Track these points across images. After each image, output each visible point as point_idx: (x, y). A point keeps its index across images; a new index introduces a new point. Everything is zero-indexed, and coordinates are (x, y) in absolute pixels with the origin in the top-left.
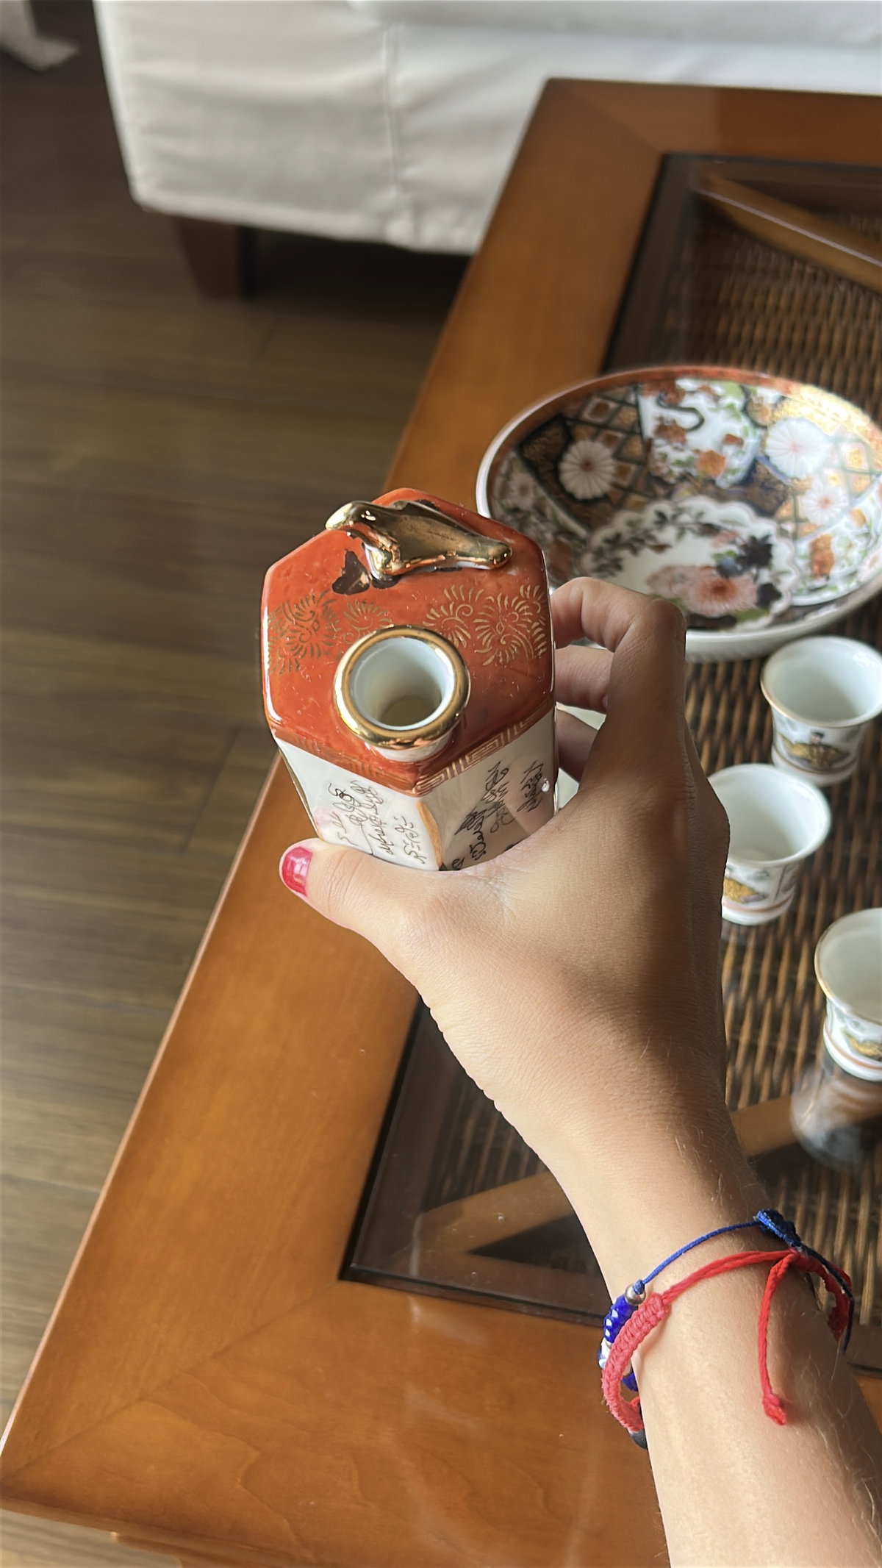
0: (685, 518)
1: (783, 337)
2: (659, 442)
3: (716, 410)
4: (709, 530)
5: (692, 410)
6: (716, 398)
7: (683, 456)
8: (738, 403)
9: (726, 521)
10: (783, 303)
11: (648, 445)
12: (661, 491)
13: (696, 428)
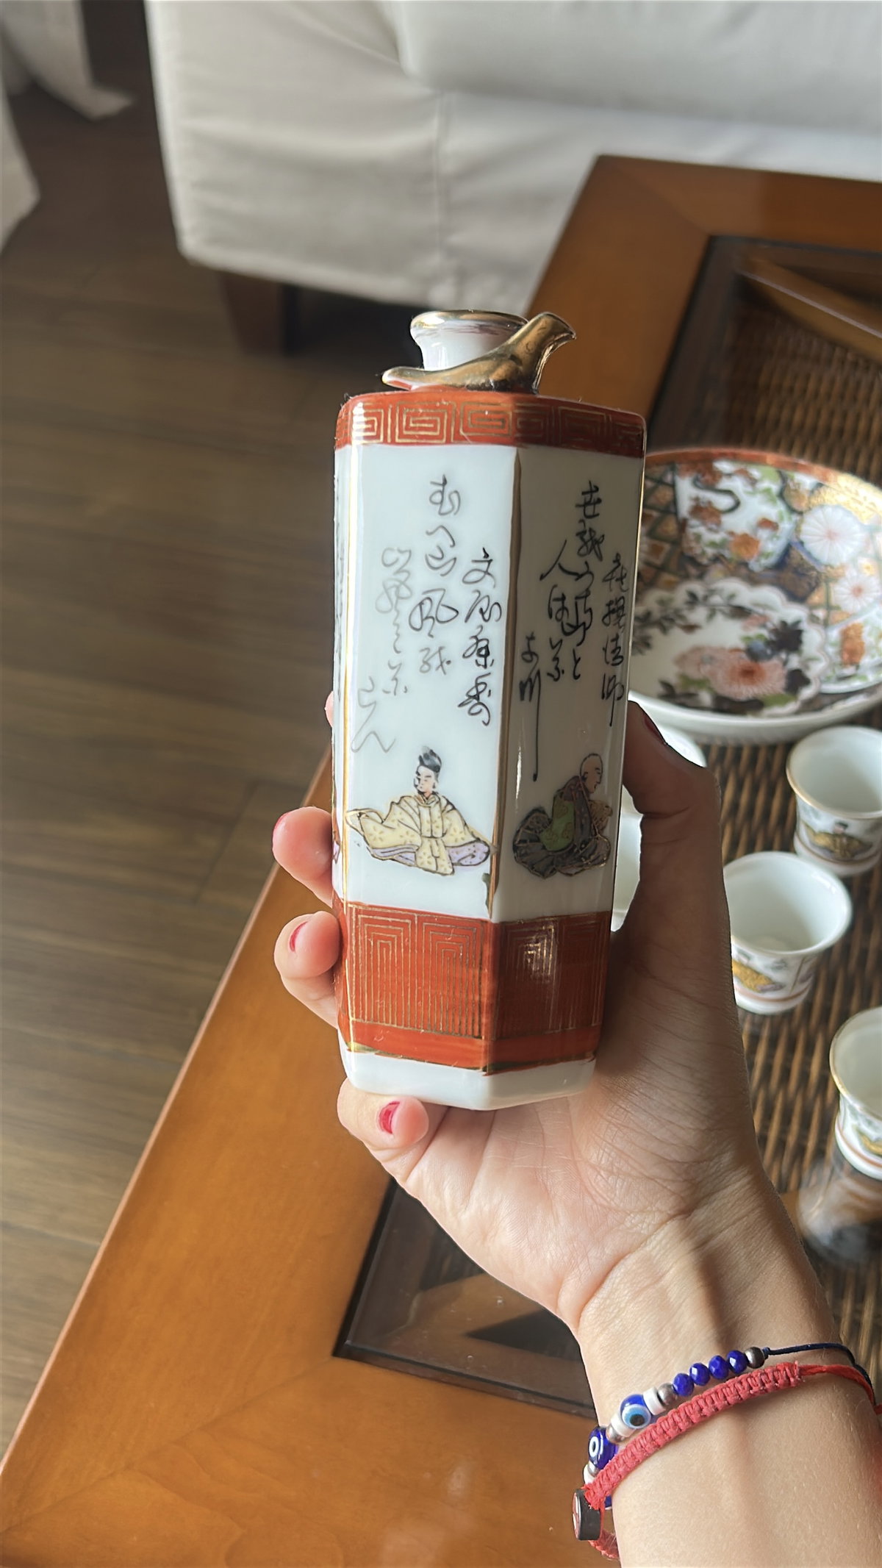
0: (716, 599)
1: (822, 423)
2: (693, 522)
3: (753, 493)
4: (740, 612)
5: (729, 492)
6: (753, 482)
7: (717, 537)
8: (775, 488)
9: (757, 605)
10: (823, 390)
11: (683, 525)
12: (693, 571)
13: (732, 510)
